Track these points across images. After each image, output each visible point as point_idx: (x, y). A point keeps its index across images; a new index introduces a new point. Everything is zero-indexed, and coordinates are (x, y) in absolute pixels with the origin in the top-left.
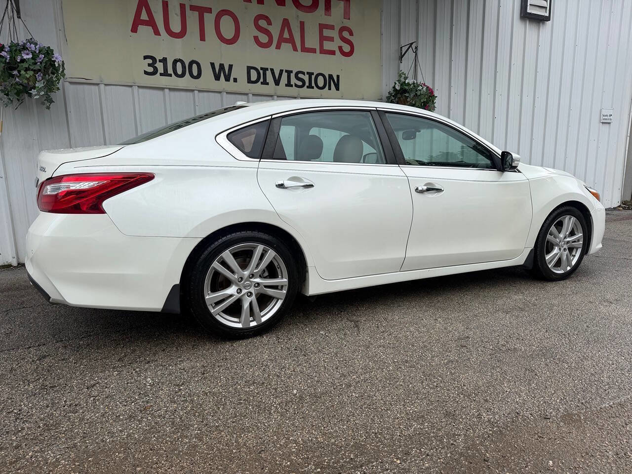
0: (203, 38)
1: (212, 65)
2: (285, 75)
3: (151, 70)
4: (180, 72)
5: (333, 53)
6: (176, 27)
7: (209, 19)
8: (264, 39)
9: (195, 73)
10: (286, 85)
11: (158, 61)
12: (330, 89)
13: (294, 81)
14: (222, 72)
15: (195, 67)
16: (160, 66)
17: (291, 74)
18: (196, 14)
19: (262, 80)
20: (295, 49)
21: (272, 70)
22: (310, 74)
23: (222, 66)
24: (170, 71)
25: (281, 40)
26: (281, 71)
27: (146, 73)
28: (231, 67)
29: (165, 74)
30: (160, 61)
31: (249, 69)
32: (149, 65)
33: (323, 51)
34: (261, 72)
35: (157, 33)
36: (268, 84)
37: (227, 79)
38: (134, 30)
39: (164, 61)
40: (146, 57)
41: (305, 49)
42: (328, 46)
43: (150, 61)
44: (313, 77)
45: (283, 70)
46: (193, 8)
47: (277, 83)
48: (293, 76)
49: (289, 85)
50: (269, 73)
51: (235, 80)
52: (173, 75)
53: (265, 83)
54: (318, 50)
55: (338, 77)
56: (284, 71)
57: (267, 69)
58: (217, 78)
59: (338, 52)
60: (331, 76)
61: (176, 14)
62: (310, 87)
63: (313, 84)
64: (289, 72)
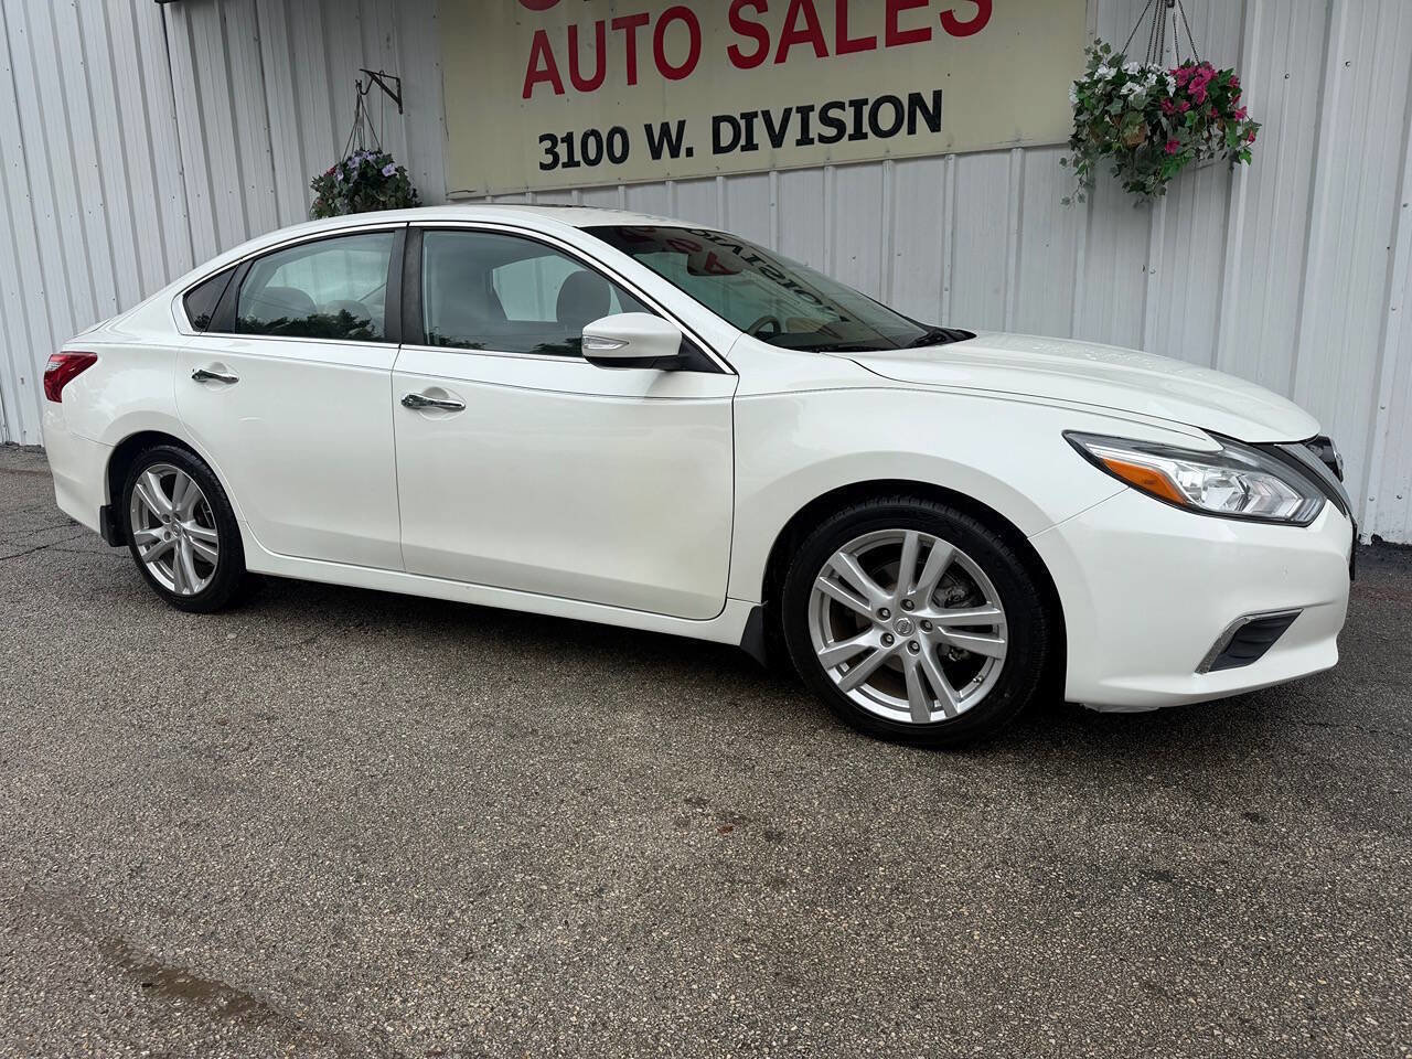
0: (632, 80)
1: (649, 128)
2: (795, 120)
3: (549, 159)
4: (592, 155)
5: (924, 35)
6: (588, 72)
7: (645, 35)
8: (749, 46)
9: (618, 152)
10: (799, 143)
11: (559, 140)
12: (912, 131)
13: (816, 128)
14: (666, 141)
15: (618, 139)
16: (562, 149)
17: (811, 114)
18: (623, 32)
19: (743, 142)
20: (821, 51)
21: (766, 114)
22: (858, 105)
23: (665, 127)
24: (578, 156)
25: (789, 37)
26: (787, 112)
27: (543, 166)
28: (681, 125)
29: (571, 163)
30: (563, 141)
31: (717, 121)
32: (548, 151)
33: (895, 38)
34: (742, 123)
35: (559, 90)
36: (755, 147)
37: (675, 153)
38: (527, 94)
39: (569, 139)
40: (542, 139)
41: (845, 46)
42: (908, 20)
43: (548, 144)
44: (866, 110)
45: (791, 109)
46: (617, 24)
47: (777, 141)
48: (814, 117)
49: (805, 140)
50: (759, 123)
51: (690, 152)
52: (582, 162)
53: (751, 146)
54: (881, 41)
55: (937, 95)
56: (794, 110)
57: (755, 115)
58: (656, 154)
59: (939, 31)
60: (916, 99)
61: (590, 45)
62: (859, 135)
63: (866, 128)
64: (805, 112)
